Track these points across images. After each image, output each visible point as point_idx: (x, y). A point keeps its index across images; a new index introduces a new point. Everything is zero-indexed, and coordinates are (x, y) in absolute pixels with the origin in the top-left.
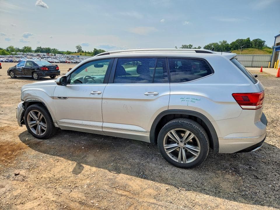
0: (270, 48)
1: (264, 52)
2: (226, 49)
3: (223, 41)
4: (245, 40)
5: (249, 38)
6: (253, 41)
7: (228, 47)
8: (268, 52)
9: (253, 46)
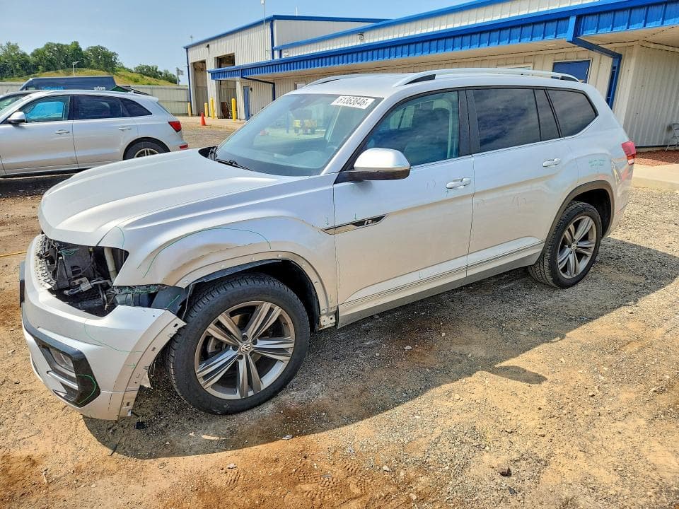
0: (130, 71)
1: (121, 79)
2: (22, 66)
3: (8, 44)
4: (67, 46)
5: (76, 43)
6: (89, 50)
7: (27, 62)
8: (131, 79)
9: (93, 63)
